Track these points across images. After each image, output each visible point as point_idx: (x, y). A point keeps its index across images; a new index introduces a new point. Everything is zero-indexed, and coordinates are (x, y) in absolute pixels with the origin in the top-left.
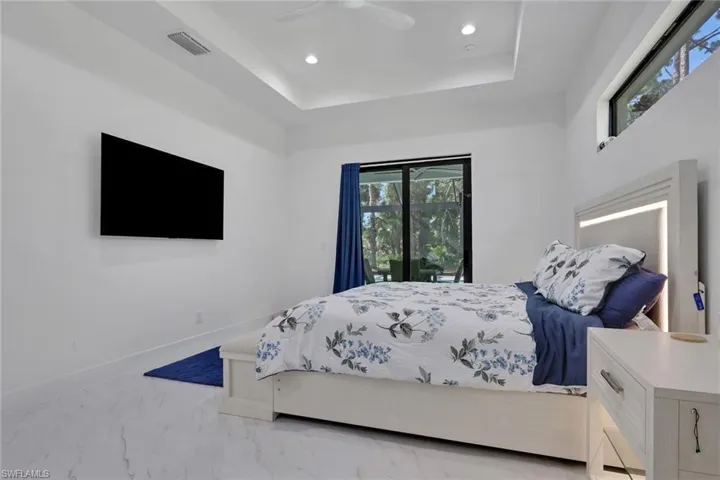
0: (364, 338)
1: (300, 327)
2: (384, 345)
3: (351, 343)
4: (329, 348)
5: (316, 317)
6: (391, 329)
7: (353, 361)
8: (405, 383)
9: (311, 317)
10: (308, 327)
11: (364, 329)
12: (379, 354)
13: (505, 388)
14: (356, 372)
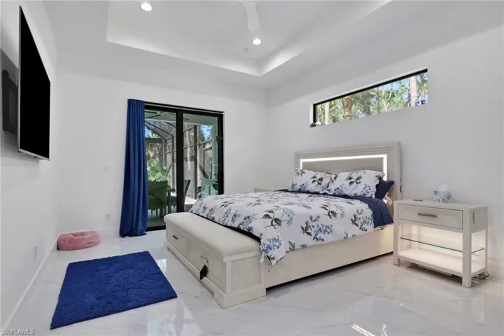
0: (319, 222)
1: (283, 224)
2: (329, 224)
3: (313, 227)
4: (304, 233)
5: (291, 215)
6: (329, 215)
7: (317, 236)
8: (339, 241)
9: (289, 216)
10: (289, 222)
11: (318, 217)
12: (328, 230)
13: (368, 231)
14: (320, 242)
